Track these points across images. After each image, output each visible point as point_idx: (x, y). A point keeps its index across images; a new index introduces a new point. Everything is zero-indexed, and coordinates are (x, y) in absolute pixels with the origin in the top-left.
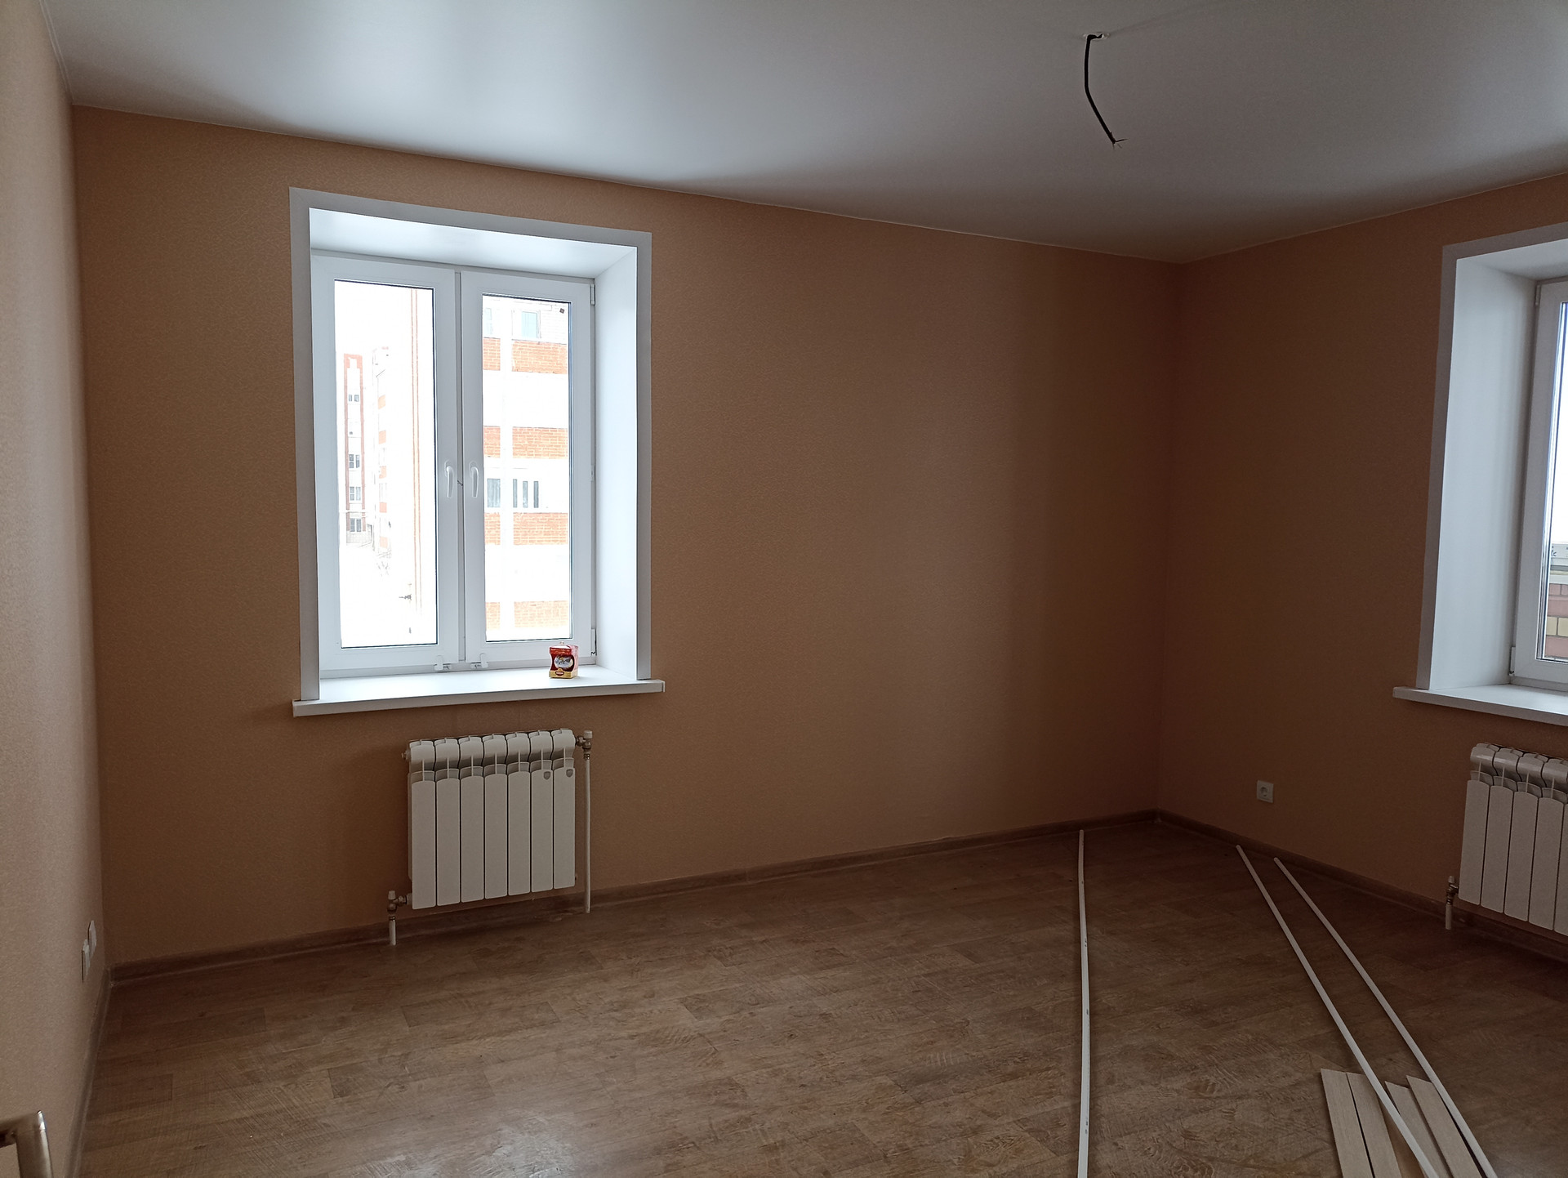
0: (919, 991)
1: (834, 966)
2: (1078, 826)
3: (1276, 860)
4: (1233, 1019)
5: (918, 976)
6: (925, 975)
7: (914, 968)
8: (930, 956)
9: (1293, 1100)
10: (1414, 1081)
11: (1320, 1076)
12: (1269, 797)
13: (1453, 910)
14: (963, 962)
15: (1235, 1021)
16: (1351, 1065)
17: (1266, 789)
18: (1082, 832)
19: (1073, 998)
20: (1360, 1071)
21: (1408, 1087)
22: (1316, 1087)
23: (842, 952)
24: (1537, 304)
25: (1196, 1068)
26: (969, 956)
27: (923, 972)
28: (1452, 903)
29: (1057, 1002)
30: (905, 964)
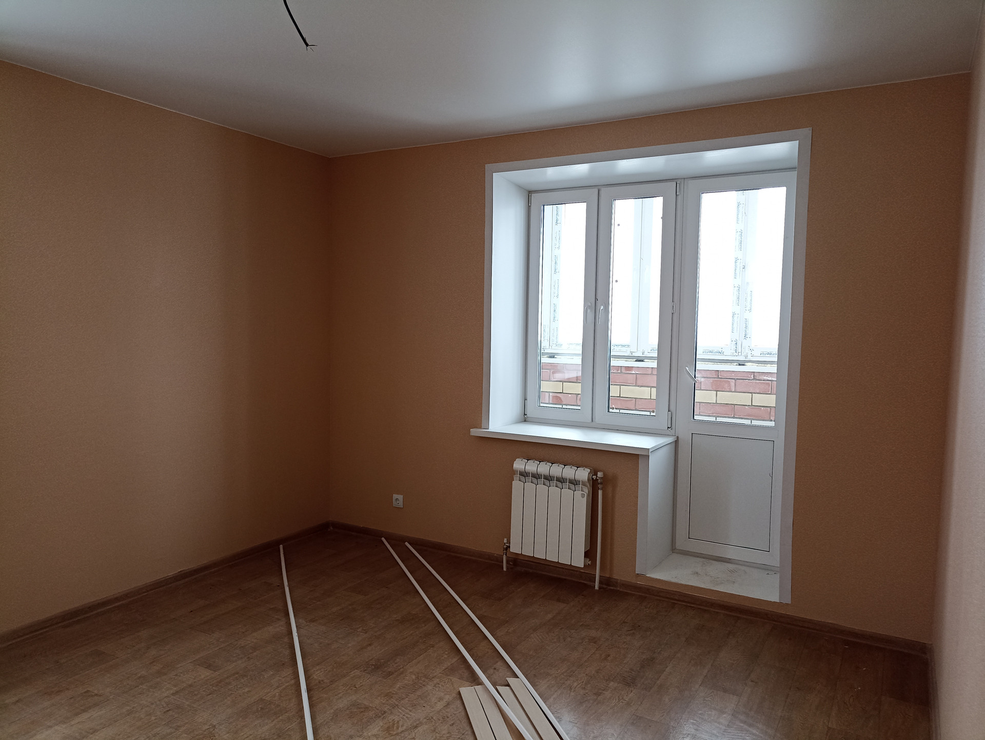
0: (170, 710)
1: (90, 708)
2: (278, 543)
3: (407, 544)
4: (401, 666)
5: (167, 697)
6: (173, 694)
7: (163, 690)
8: (176, 675)
9: (448, 717)
10: (511, 681)
11: (459, 693)
12: (401, 505)
13: (507, 557)
14: (205, 673)
15: (403, 667)
16: (475, 680)
17: (398, 499)
18: (281, 546)
19: (293, 682)
20: (480, 683)
21: (508, 685)
22: (458, 702)
23: (96, 692)
24: (530, 205)
25: (385, 712)
26: (209, 667)
27: (172, 692)
28: (506, 555)
29: (282, 688)
30: (156, 688)
